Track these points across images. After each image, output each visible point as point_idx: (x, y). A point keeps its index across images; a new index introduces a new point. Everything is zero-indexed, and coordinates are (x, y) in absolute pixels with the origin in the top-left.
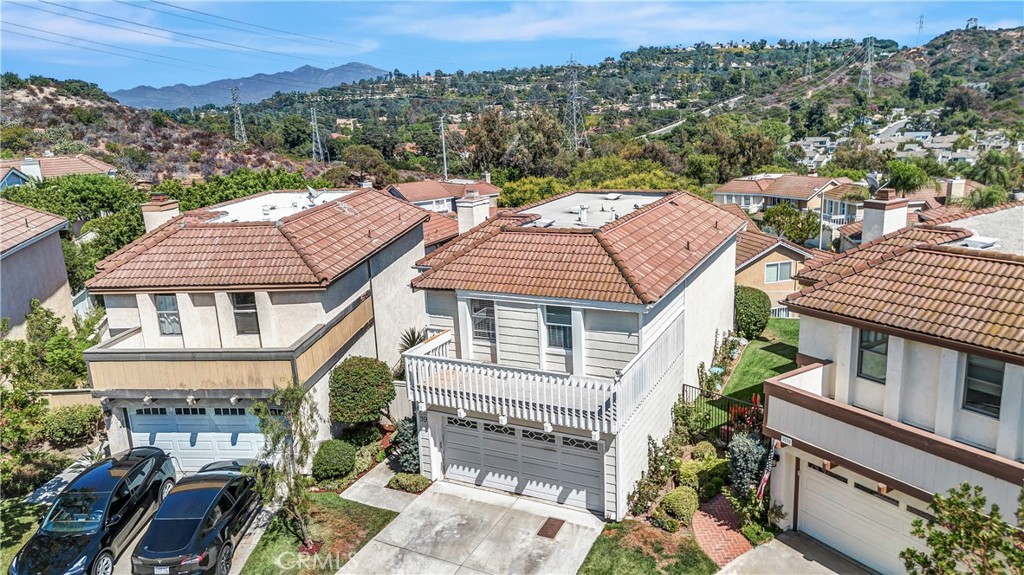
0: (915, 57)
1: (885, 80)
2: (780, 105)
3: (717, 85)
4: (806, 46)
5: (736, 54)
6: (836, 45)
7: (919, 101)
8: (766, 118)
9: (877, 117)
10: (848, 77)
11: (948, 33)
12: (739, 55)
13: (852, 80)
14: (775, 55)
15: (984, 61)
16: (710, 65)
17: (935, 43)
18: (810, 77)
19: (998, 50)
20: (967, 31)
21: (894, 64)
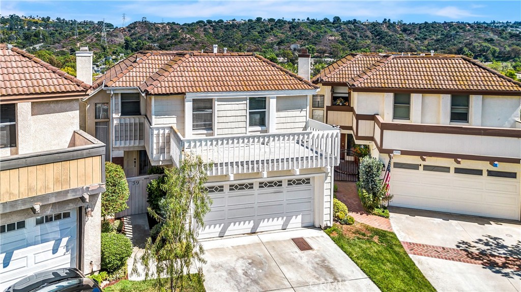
0: (123, 32)
1: (112, 41)
2: (64, 49)
3: (27, 37)
4: (71, 22)
5: (34, 22)
6: (85, 24)
7: (129, 51)
8: (58, 56)
9: (114, 57)
10: (95, 39)
11: (135, 23)
12: (36, 23)
13: (98, 40)
14: (55, 25)
15: (151, 35)
16: (19, 27)
17: (130, 26)
18: (78, 36)
19: (155, 31)
20: (143, 22)
21: (114, 34)
